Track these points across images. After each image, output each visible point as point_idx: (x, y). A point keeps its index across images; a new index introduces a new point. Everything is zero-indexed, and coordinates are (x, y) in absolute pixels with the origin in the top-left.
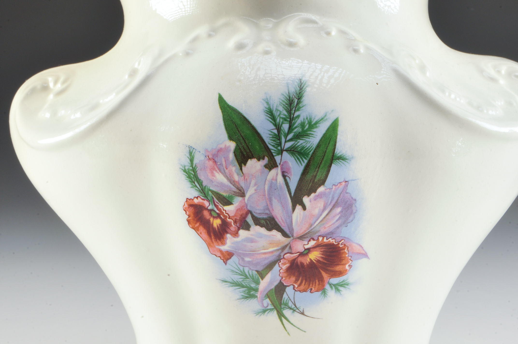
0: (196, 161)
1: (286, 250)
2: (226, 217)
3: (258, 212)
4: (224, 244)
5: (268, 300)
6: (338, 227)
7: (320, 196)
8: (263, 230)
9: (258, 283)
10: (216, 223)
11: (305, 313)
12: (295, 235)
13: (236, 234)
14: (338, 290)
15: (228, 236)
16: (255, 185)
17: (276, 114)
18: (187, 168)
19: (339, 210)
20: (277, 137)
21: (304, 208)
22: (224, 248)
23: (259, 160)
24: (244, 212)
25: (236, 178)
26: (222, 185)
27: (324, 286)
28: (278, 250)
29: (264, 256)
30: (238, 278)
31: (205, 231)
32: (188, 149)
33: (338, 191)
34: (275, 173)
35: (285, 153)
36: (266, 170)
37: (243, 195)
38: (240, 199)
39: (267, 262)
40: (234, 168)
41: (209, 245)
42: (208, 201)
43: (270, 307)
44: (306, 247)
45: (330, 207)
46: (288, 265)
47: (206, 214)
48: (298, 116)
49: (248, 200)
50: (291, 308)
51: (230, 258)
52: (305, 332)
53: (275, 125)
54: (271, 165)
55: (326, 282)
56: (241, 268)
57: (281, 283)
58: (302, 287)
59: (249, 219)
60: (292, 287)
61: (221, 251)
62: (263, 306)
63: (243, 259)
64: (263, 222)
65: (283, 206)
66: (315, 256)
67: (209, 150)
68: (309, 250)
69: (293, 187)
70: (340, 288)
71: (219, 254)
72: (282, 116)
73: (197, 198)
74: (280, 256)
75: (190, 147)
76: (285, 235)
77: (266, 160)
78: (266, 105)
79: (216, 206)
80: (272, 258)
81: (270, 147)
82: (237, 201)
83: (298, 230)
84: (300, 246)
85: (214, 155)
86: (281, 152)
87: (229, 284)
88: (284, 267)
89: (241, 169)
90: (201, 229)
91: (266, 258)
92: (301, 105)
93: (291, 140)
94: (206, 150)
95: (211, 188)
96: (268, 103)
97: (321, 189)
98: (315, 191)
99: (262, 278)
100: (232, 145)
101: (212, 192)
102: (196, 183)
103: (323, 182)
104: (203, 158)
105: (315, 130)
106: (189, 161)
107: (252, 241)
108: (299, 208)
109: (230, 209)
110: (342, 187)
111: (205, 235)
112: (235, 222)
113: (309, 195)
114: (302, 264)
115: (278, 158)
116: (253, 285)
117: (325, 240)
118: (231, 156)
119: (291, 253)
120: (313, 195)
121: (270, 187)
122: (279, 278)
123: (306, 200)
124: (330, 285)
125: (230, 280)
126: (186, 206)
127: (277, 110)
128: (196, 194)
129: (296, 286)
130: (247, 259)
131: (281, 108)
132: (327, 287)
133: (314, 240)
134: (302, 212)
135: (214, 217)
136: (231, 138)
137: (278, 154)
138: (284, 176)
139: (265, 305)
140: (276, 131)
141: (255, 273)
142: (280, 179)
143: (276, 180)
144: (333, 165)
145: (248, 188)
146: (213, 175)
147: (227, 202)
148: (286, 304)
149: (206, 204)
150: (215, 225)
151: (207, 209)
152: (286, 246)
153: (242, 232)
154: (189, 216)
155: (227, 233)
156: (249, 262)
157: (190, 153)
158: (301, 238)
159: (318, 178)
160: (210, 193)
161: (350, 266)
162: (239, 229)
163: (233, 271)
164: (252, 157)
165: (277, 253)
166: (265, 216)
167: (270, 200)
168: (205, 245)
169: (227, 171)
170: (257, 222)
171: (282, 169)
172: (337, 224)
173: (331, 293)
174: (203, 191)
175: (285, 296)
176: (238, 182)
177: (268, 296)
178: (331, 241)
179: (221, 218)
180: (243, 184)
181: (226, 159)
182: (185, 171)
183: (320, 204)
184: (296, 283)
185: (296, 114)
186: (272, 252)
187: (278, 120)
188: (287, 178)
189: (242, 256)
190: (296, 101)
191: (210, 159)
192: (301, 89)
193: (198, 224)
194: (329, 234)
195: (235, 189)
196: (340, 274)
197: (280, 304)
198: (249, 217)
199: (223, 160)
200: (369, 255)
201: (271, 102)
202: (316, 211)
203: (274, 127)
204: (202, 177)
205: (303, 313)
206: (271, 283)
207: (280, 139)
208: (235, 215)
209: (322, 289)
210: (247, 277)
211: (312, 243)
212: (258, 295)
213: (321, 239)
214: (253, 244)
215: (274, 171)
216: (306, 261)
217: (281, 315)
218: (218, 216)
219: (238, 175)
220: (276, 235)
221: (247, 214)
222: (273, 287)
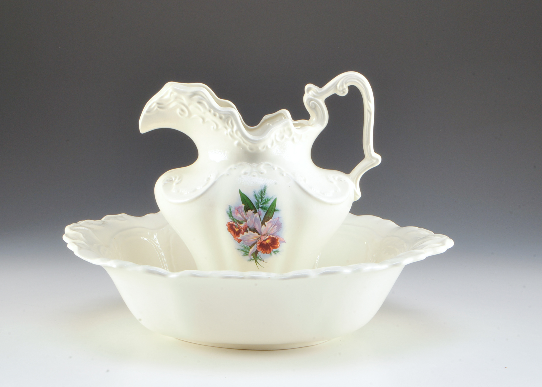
0: (231, 210)
1: (259, 239)
2: (240, 228)
3: (251, 227)
4: (239, 237)
5: (252, 256)
6: (276, 232)
7: (270, 222)
8: (252, 233)
9: (249, 250)
10: (237, 230)
11: (264, 261)
12: (262, 234)
13: (243, 234)
14: (275, 253)
15: (241, 234)
16: (250, 218)
17: (257, 196)
18: (228, 212)
19: (276, 226)
20: (258, 203)
21: (265, 226)
22: (239, 238)
23: (252, 210)
24: (246, 227)
25: (244, 216)
26: (239, 218)
27: (271, 251)
28: (256, 239)
29: (252, 241)
30: (243, 248)
31: (233, 232)
32: (229, 206)
33: (276, 221)
34: (257, 215)
35: (260, 208)
36: (254, 214)
37: (246, 221)
38: (245, 222)
39: (253, 243)
40: (244, 213)
41: (234, 237)
42: (235, 223)
43: (253, 259)
44: (266, 238)
45: (273, 226)
46: (259, 244)
47: (234, 227)
48: (264, 197)
49: (248, 223)
50: (259, 259)
51: (241, 241)
52: (264, 268)
53: (257, 200)
54: (256, 212)
55: (271, 250)
56: (244, 245)
57: (257, 250)
58: (264, 252)
59: (248, 229)
60: (260, 252)
61: (238, 239)
62: (250, 258)
63: (245, 242)
64: (252, 230)
65: (259, 225)
66: (268, 241)
67: (236, 207)
68: (266, 239)
69: (262, 219)
70: (276, 253)
71: (237, 240)
72: (259, 197)
73: (231, 222)
74: (257, 241)
75: (230, 206)
76: (259, 234)
77: (254, 211)
78: (254, 193)
79: (237, 225)
80: (254, 242)
81: (255, 206)
82: (244, 223)
83: (263, 233)
84: (263, 238)
85: (237, 209)
86: (258, 208)
87: (239, 250)
88: (258, 245)
89: (246, 213)
90: (232, 232)
91: (252, 242)
92: (265, 193)
93: (262, 204)
94: (235, 207)
95: (236, 219)
96: (255, 193)
97: (271, 220)
98: (269, 221)
99: (251, 248)
100: (243, 206)
101: (237, 220)
102: (231, 217)
103: (271, 218)
104: (234, 209)
105: (269, 201)
106: (229, 210)
107: (248, 236)
108: (263, 225)
109: (242, 226)
110: (277, 219)
111: (233, 234)
112: (243, 230)
113: (267, 222)
114: (264, 244)
115: (257, 210)
116: (248, 251)
117: (272, 236)
118: (243, 209)
119: (261, 240)
120: (268, 222)
121: (255, 219)
122: (256, 249)
123: (266, 223)
124: (273, 251)
125: (240, 249)
126: (227, 224)
127: (258, 195)
128: (231, 220)
129: (262, 251)
130: (246, 242)
131: (259, 194)
132: (272, 252)
133: (268, 236)
134: (265, 227)
135: (237, 228)
136: (243, 203)
137: (258, 209)
138: (259, 216)
139: (251, 258)
140: (257, 202)
141: (248, 247)
142: (258, 216)
143: (257, 217)
144: (275, 213)
145: (248, 219)
146: (237, 215)
147: (241, 223)
148: (258, 258)
149: (234, 224)
150: (237, 231)
151: (234, 225)
152: (259, 238)
153: (245, 233)
154: (228, 227)
155: (240, 233)
156: (247, 243)
157: (230, 208)
158: (264, 235)
159: (270, 216)
160: (236, 220)
161: (280, 245)
162: (244, 232)
163: (241, 246)
164: (250, 209)
165: (256, 240)
166: (253, 228)
167: (255, 223)
168: (233, 237)
169: (241, 214)
170: (250, 230)
171: (259, 213)
172: (275, 231)
173: (273, 254)
174: (234, 220)
175: (258, 255)
176: (245, 217)
177: (252, 255)
178: (274, 236)
179: (239, 228)
180: (246, 218)
181: (241, 210)
182: (228, 213)
183: (270, 225)
184: (262, 250)
185: (264, 196)
186: (254, 240)
187: (258, 198)
188: (260, 216)
189: (244, 241)
190: (263, 192)
191: (236, 210)
192: (265, 188)
193: (231, 230)
194: (273, 234)
195: (244, 219)
196: (276, 248)
197: (256, 258)
198: (248, 228)
199: (240, 210)
200: (286, 241)
201: (256, 193)
202: (269, 227)
203: (256, 200)
204: (233, 215)
205: (263, 261)
206: (254, 250)
207: (258, 204)
208: (243, 228)
209: (270, 253)
210: (246, 248)
211: (267, 237)
212: (249, 254)
213: (270, 236)
214: (248, 237)
215: (256, 214)
216: (265, 243)
217: (256, 261)
218: (238, 228)
219: (245, 215)
220: (256, 234)
221: (247, 227)
222: (254, 252)
